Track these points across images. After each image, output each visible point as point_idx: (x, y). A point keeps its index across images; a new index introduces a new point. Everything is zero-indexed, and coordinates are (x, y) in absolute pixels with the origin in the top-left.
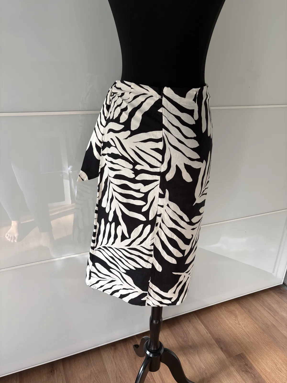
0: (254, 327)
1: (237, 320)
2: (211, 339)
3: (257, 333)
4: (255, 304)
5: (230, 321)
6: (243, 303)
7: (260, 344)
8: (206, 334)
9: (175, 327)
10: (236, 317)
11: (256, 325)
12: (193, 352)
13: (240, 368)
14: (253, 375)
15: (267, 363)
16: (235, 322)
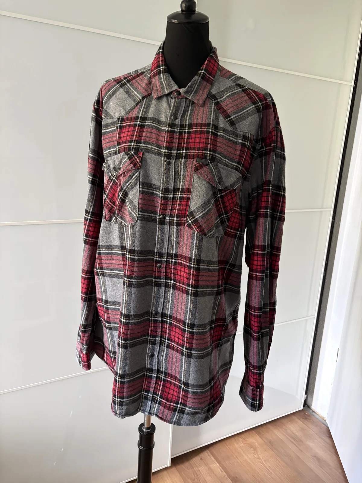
0: (276, 460)
1: (256, 454)
2: (227, 478)
3: (279, 466)
4: (277, 434)
5: (248, 455)
6: (263, 433)
8: (221, 472)
9: (183, 466)
10: (255, 449)
11: (278, 458)
16: (254, 456)
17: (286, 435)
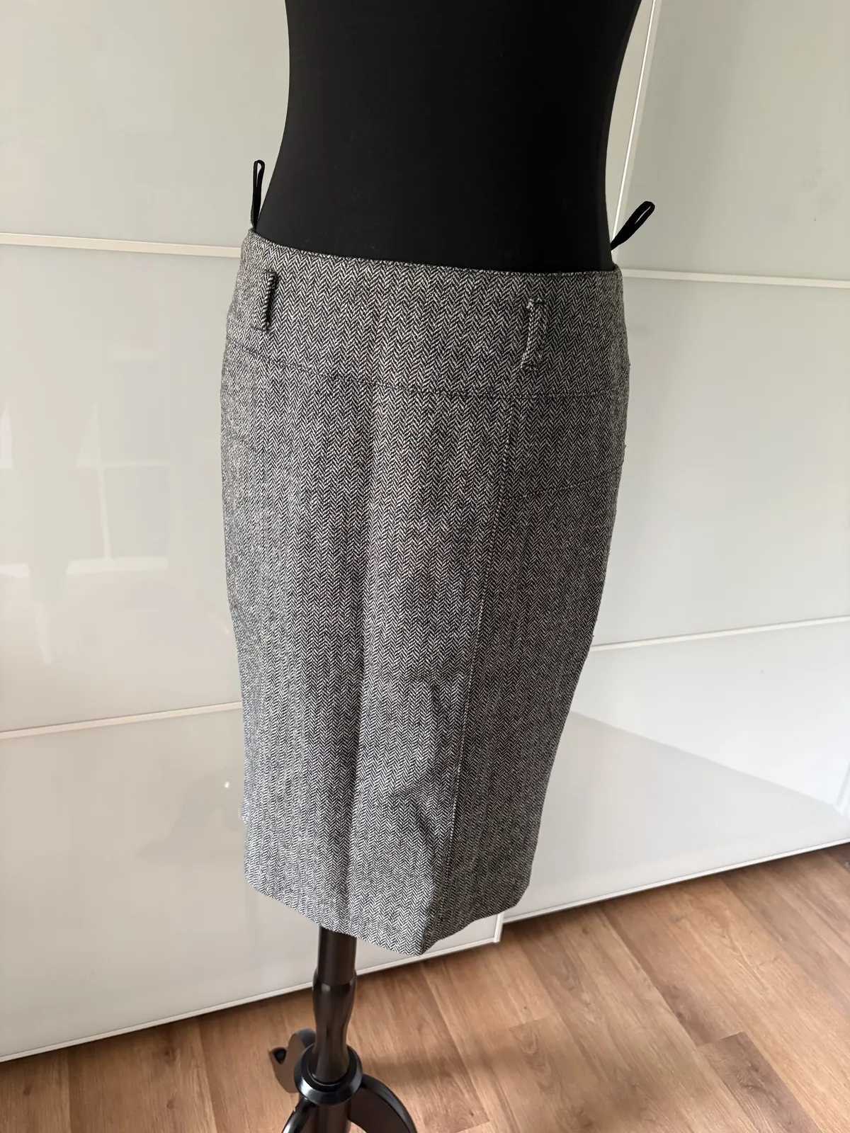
1: (726, 936)
2: (649, 987)
3: (788, 975)
5: (706, 937)
6: (744, 887)
7: (796, 1008)
8: (634, 971)
9: (539, 944)
10: (724, 925)
11: (785, 955)
12: (592, 1020)
13: (736, 1075)
14: (774, 1100)
15: (817, 1068)
16: (721, 942)
17: (807, 900)
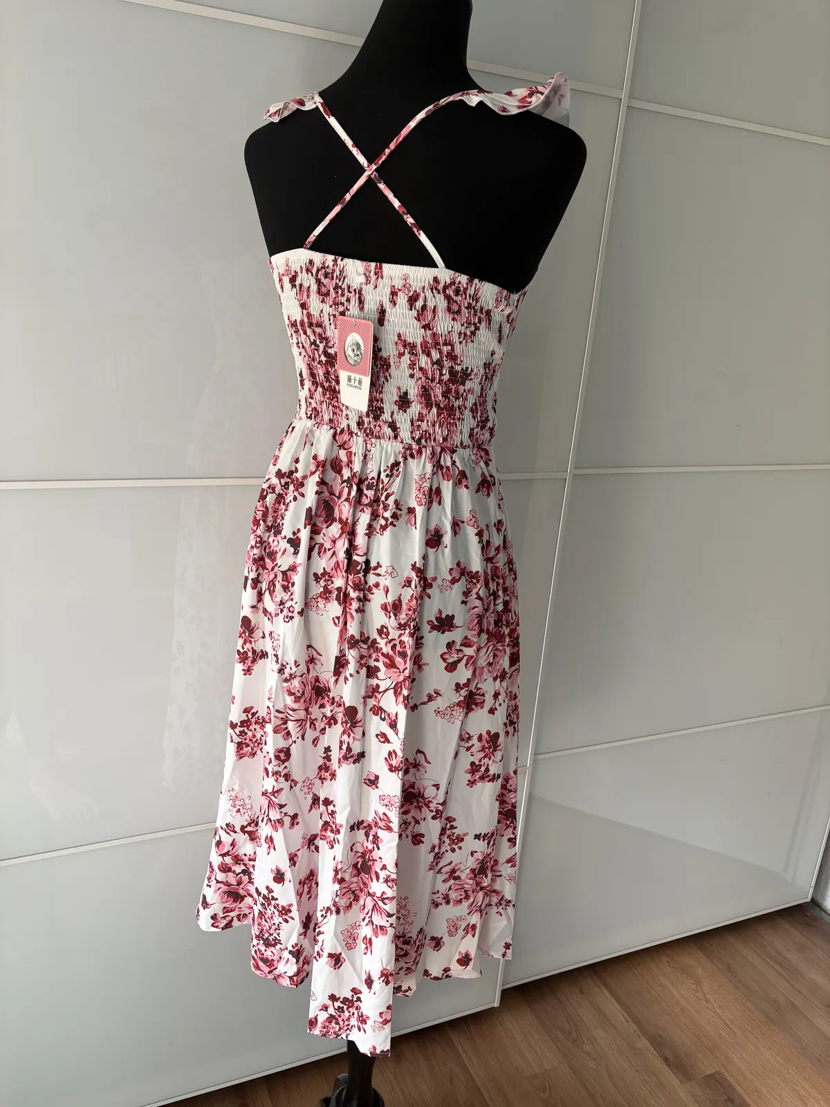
0: (744, 1009)
1: (700, 991)
2: (639, 1037)
3: (752, 1021)
4: (743, 953)
5: (684, 993)
6: (711, 948)
7: (761, 1048)
8: (626, 1024)
9: (544, 1004)
10: (698, 981)
11: (749, 1004)
12: (595, 1067)
16: (696, 996)
17: (765, 957)
